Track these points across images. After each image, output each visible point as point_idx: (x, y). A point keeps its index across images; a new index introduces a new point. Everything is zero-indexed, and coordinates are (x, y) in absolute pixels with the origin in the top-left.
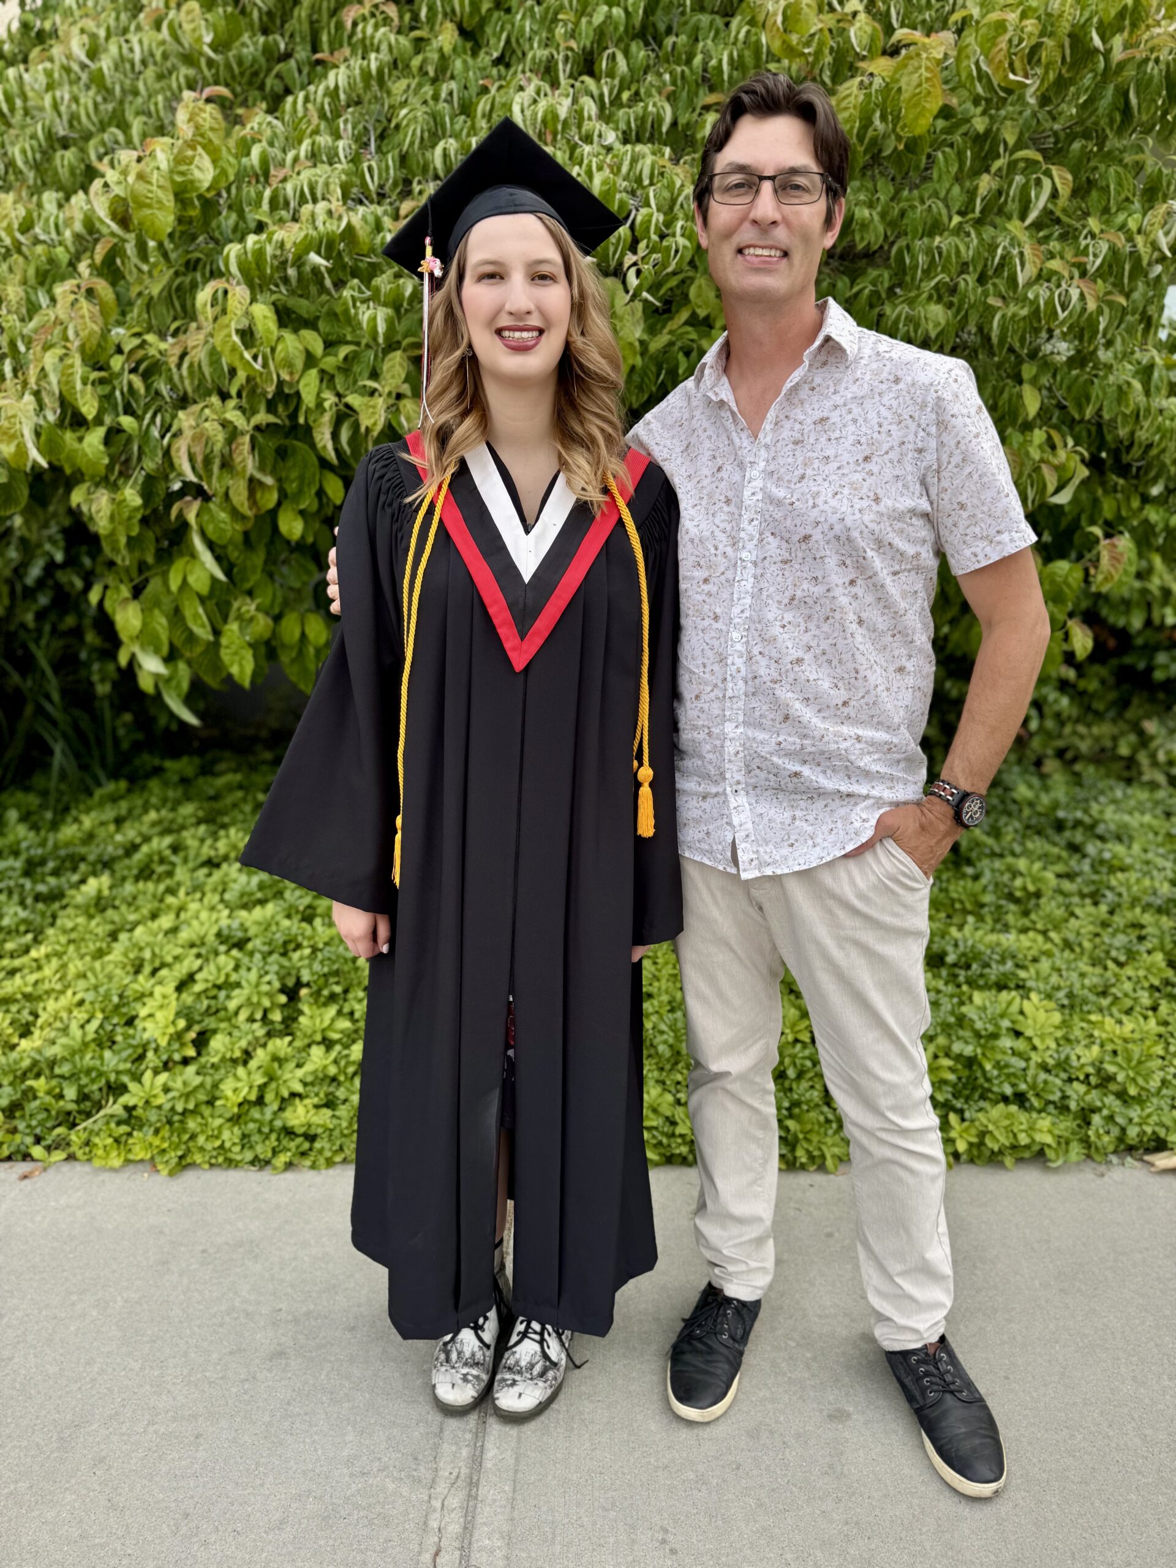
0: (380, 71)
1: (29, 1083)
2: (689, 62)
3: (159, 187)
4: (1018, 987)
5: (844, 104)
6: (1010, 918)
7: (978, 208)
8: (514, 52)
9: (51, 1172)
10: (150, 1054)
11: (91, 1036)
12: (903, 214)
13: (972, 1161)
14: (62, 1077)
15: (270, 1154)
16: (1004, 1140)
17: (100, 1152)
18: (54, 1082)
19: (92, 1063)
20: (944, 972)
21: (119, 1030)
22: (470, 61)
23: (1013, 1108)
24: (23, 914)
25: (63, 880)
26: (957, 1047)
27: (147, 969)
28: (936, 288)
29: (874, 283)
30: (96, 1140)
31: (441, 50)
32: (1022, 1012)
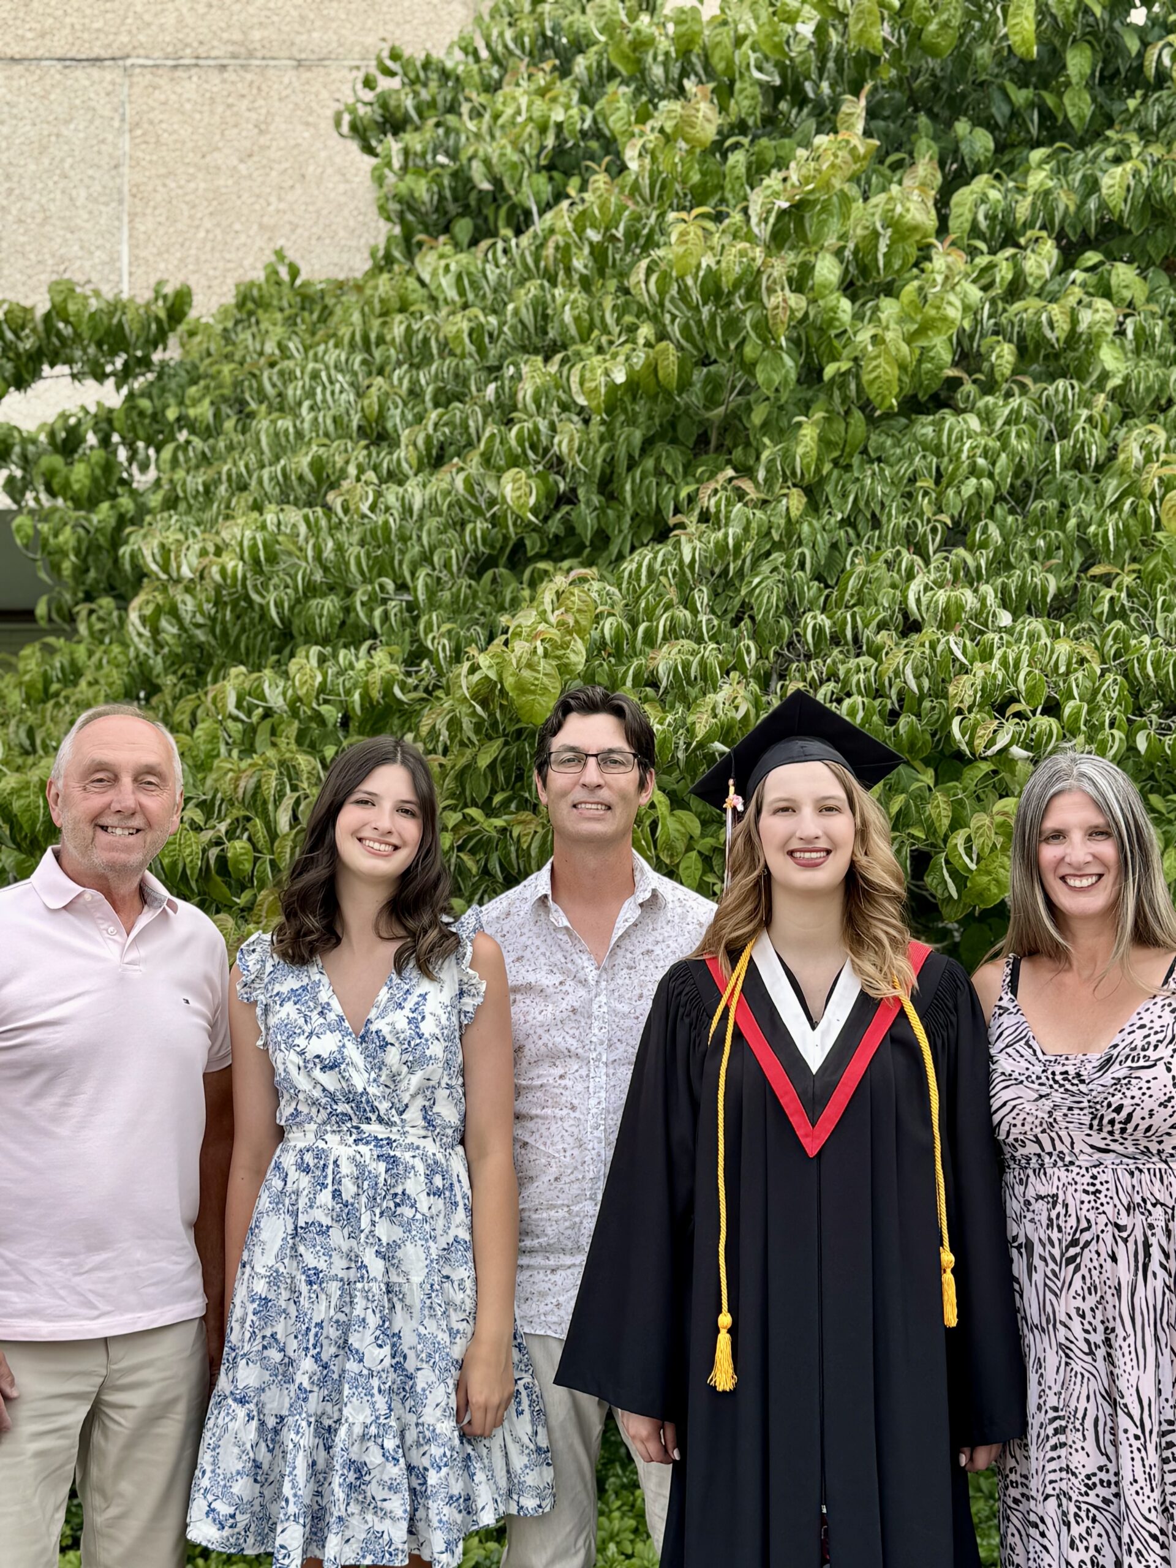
3: (545, 674)
8: (862, 515)
22: (815, 522)
31: (787, 513)
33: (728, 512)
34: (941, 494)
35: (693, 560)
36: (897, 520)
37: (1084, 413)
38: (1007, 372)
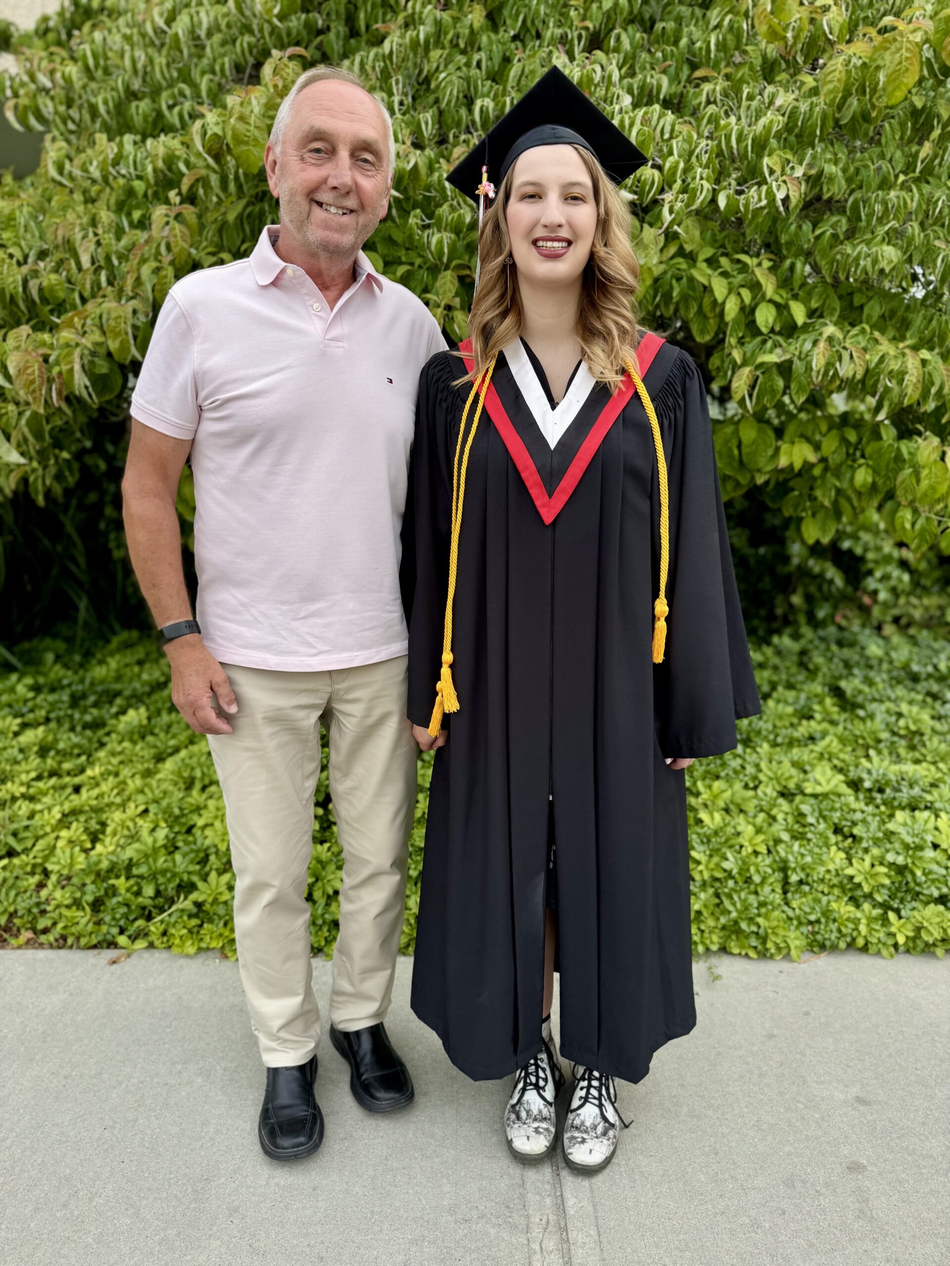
0: (427, 42)
1: (112, 882)
2: (676, 43)
3: (256, 127)
4: (926, 808)
5: (829, 78)
6: (902, 751)
7: (918, 169)
8: (528, 30)
9: (134, 959)
10: (212, 858)
11: (161, 842)
12: (857, 171)
13: (908, 951)
14: (141, 877)
15: (323, 943)
16: (937, 934)
17: (177, 941)
18: (132, 881)
19: (165, 865)
20: (861, 796)
21: (180, 837)
22: (492, 35)
23: (941, 908)
24: (75, 739)
25: (104, 712)
26: (890, 857)
27: (198, 786)
28: (887, 233)
29: (832, 227)
30: (172, 931)
31: (471, 26)
32: (936, 829)
33: (421, 13)
34: (586, 10)
35: (391, 52)
36: (552, 31)
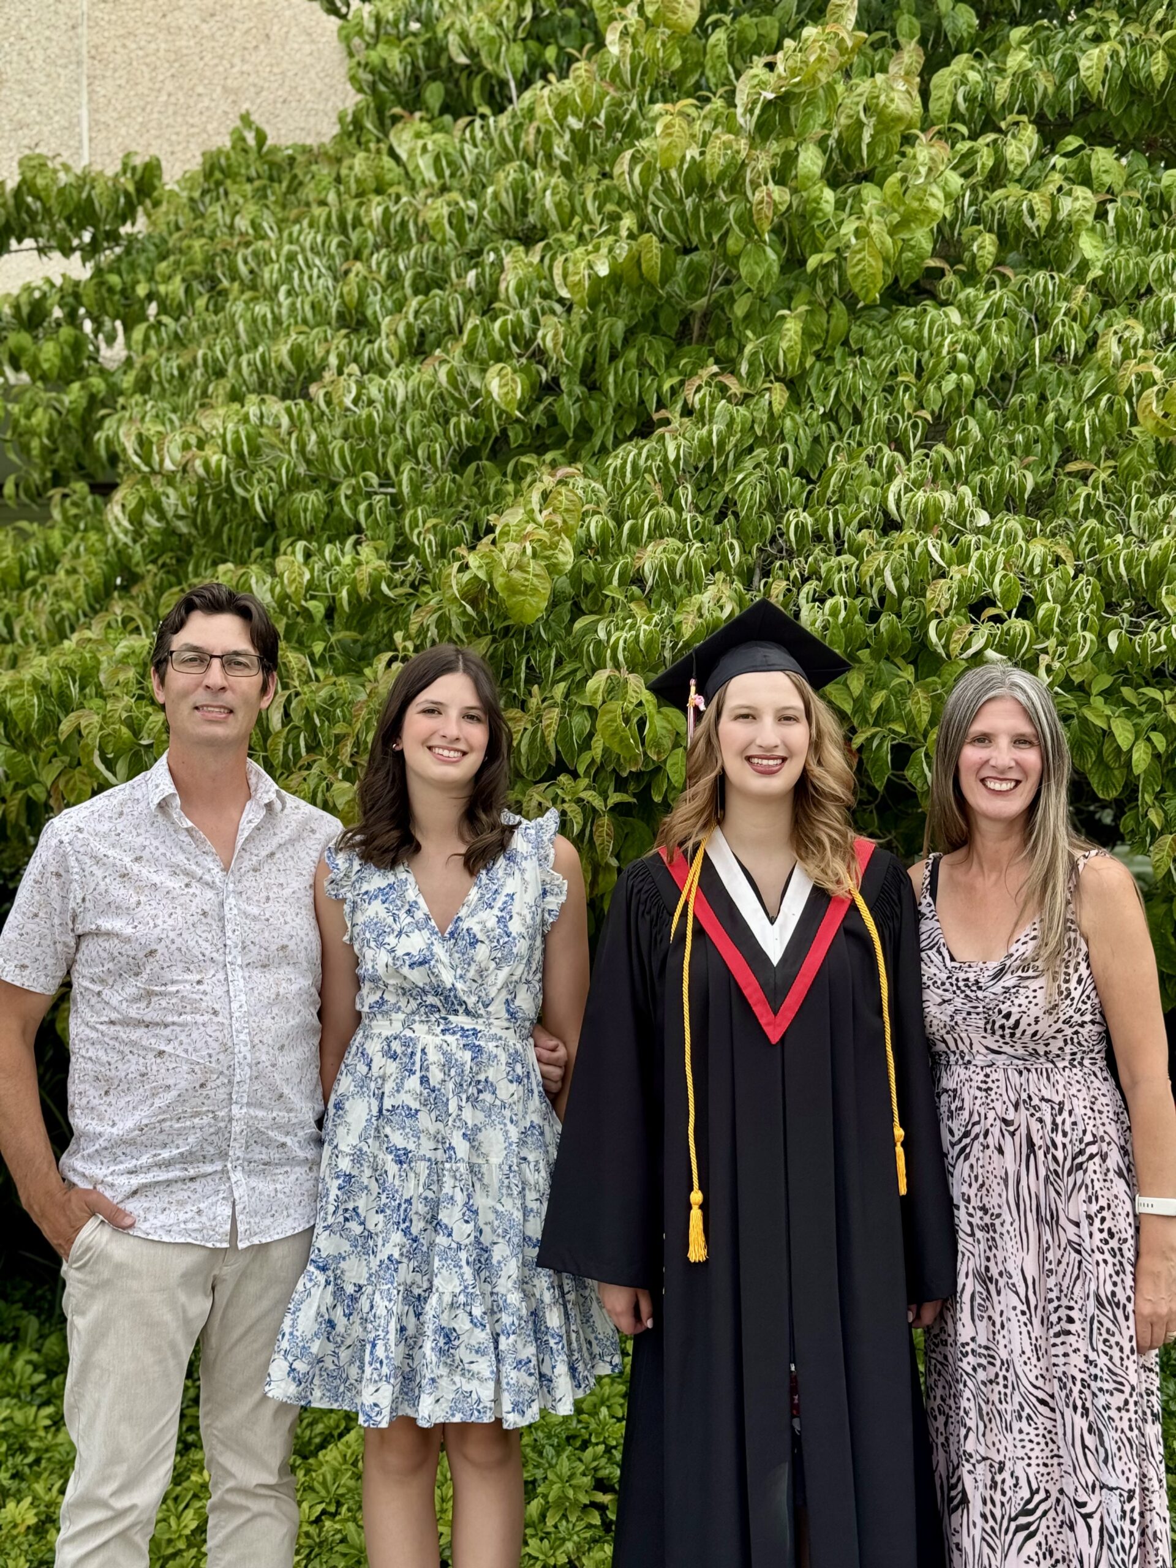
2: (1040, 420)
3: (535, 575)
22: (797, 416)
31: (770, 408)
33: (712, 409)
34: (922, 389)
35: (678, 458)
36: (878, 416)
37: (1064, 306)
38: (989, 263)
